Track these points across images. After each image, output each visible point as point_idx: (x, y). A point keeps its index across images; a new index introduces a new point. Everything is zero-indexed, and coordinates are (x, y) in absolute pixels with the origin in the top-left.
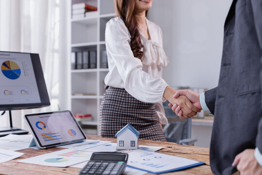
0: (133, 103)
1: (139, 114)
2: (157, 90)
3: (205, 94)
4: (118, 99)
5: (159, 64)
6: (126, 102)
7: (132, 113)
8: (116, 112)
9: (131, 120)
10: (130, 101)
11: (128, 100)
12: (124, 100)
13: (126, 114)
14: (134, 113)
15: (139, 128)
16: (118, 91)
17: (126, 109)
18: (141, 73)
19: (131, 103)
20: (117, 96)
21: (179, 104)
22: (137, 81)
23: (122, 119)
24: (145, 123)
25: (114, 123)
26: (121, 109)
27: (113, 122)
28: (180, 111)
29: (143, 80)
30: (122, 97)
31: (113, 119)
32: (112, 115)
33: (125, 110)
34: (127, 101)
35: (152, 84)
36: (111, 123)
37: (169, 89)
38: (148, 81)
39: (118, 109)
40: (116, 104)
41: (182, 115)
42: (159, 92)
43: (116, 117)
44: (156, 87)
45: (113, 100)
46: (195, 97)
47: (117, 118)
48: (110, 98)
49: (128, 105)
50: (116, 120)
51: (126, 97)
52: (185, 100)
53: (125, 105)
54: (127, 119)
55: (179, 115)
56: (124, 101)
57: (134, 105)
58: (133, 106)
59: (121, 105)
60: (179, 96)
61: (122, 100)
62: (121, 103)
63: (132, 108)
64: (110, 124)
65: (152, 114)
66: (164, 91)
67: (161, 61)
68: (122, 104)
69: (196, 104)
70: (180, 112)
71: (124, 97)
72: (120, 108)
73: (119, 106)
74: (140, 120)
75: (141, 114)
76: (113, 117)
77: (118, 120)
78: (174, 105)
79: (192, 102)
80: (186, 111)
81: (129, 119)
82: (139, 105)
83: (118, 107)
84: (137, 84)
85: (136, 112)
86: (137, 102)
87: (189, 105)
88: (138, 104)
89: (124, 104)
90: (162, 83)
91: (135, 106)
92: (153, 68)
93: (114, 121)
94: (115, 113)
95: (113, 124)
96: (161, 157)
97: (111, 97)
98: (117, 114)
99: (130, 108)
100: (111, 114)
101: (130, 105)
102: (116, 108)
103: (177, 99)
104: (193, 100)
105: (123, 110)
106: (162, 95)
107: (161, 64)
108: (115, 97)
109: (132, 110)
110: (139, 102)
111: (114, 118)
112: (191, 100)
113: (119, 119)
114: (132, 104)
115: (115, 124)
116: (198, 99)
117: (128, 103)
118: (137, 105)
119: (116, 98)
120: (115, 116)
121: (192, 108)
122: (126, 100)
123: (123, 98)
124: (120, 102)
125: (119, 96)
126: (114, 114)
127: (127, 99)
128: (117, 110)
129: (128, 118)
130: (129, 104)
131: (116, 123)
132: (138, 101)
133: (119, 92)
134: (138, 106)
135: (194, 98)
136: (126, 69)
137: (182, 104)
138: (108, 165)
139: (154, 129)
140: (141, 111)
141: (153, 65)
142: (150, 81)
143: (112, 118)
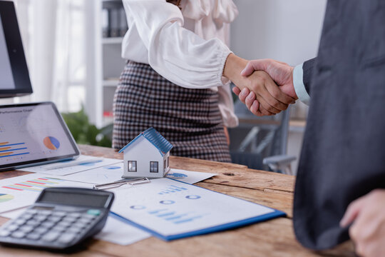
0: (170, 91)
1: (181, 110)
2: (211, 62)
3: (303, 68)
4: (143, 82)
5: (217, 16)
6: (156, 90)
7: (168, 109)
8: (139, 107)
9: (166, 121)
10: (163, 88)
11: (161, 85)
12: (152, 84)
13: (157, 110)
14: (172, 109)
15: (183, 136)
16: (142, 68)
17: (157, 101)
18: (178, 32)
19: (165, 91)
20: (140, 77)
21: (252, 87)
22: (171, 47)
23: (149, 119)
24: (193, 127)
25: (134, 126)
26: (147, 102)
27: (132, 124)
28: (255, 101)
29: (183, 45)
30: (149, 79)
31: (133, 119)
32: (131, 112)
33: (155, 104)
34: (158, 87)
35: (201, 51)
36: (130, 126)
37: (233, 59)
38: (192, 47)
39: (143, 101)
40: (138, 93)
41: (259, 110)
42: (215, 67)
43: (138, 115)
44: (208, 56)
45: (134, 85)
46: (285, 73)
47: (140, 118)
48: (128, 82)
49: (160, 95)
50: (137, 120)
51: (157, 80)
52: (264, 80)
53: (156, 94)
54: (158, 120)
55: (252, 109)
56: (154, 87)
57: (172, 94)
58: (169, 96)
59: (147, 95)
60: (252, 72)
61: (149, 86)
62: (148, 91)
63: (169, 100)
64: (127, 128)
65: (209, 112)
66: (223, 63)
67: (222, 10)
68: (150, 93)
69: (285, 88)
70: (255, 103)
71: (153, 80)
72: (146, 99)
73: (144, 96)
74: (183, 122)
75: (185, 111)
76: (133, 115)
77: (142, 120)
78: (244, 91)
79: (278, 84)
80: (267, 101)
81: (162, 120)
82: (181, 95)
83: (141, 98)
84: (172, 53)
85: (175, 107)
86: (177, 90)
87: (271, 89)
88: (179, 92)
89: (153, 92)
90: (219, 48)
91: (174, 96)
92: (204, 25)
93: (135, 122)
94: (136, 109)
95: (132, 128)
96: (199, 197)
97: (131, 80)
98: (140, 109)
99: (164, 100)
100: (130, 110)
101: (165, 95)
102: (138, 100)
103: (248, 79)
104: (280, 80)
105: (151, 103)
106: (221, 72)
107: (221, 15)
108: (137, 79)
109: (168, 104)
110: (182, 90)
111: (135, 117)
112: (276, 79)
113: (144, 118)
114: (167, 93)
115: (136, 128)
116: (289, 77)
117: (160, 90)
118: (177, 94)
119: (139, 81)
120: (136, 113)
121: (277, 96)
122: (156, 85)
123: (151, 82)
124: (146, 88)
125: (144, 78)
126: (134, 110)
127: (158, 83)
128: (140, 103)
129: (160, 118)
130: (163, 93)
131: (139, 126)
132: (180, 87)
133: (144, 71)
134: (179, 97)
135: (281, 76)
136: (150, 27)
137: (258, 88)
138: (64, 217)
139: (211, 141)
140: (185, 106)
141: (204, 19)
142: (197, 46)
143: (131, 117)
